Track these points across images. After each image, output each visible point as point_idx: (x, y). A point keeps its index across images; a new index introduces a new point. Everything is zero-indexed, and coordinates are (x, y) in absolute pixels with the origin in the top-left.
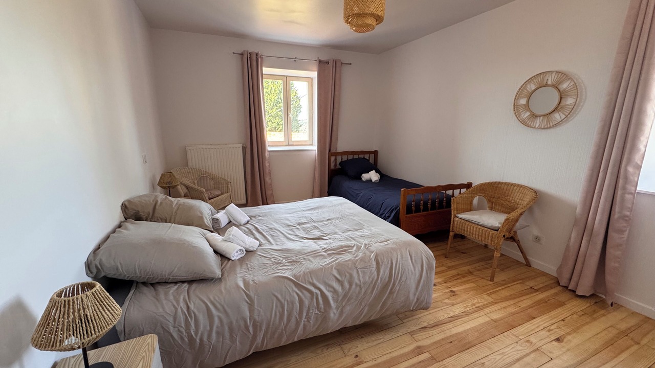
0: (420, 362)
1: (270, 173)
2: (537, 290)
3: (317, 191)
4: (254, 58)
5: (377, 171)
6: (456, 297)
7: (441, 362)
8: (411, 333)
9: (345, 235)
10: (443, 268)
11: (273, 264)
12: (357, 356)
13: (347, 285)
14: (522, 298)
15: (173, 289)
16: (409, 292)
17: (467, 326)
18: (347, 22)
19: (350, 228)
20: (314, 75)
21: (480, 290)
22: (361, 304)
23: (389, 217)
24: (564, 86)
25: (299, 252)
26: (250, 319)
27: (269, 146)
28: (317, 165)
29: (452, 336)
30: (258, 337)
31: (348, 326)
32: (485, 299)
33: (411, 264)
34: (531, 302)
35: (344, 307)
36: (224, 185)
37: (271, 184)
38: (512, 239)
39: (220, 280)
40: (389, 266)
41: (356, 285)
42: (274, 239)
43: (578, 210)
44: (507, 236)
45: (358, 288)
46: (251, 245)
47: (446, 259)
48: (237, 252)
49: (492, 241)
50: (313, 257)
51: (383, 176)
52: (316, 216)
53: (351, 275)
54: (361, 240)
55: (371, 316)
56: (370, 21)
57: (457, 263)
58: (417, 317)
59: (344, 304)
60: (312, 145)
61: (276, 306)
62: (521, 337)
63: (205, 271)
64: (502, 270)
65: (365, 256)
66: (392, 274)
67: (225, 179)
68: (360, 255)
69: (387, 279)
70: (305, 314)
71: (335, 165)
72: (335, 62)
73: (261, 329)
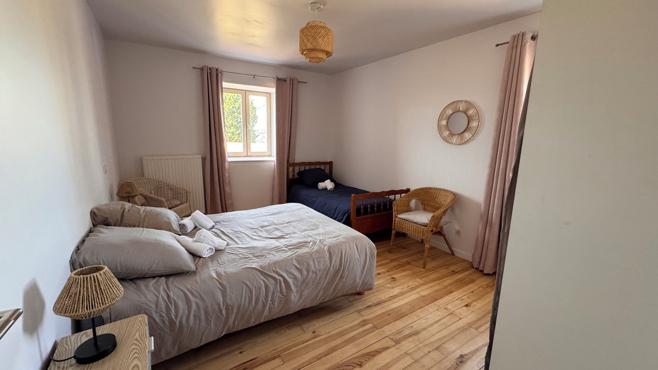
0: (365, 331)
1: (230, 183)
2: (457, 273)
3: (276, 199)
4: (214, 74)
5: (332, 180)
6: (396, 282)
7: (381, 329)
8: (359, 311)
9: (303, 234)
10: (388, 261)
11: (241, 258)
12: (314, 332)
13: (305, 272)
14: (445, 279)
15: (152, 282)
16: (356, 277)
17: (402, 302)
18: (302, 53)
19: (307, 229)
20: (273, 90)
21: (414, 275)
22: (317, 288)
23: (342, 219)
24: (471, 112)
25: (264, 249)
26: (223, 304)
27: (229, 157)
28: (276, 176)
29: (390, 310)
30: (230, 319)
31: (306, 307)
32: (419, 281)
33: (357, 254)
34: (451, 281)
35: (302, 291)
36: (184, 195)
37: (231, 194)
38: (439, 233)
39: (194, 272)
40: (340, 255)
41: (313, 271)
42: (239, 240)
43: (482, 208)
44: (434, 231)
45: (314, 275)
46: (220, 245)
47: (390, 254)
48: (207, 251)
49: (423, 235)
50: (276, 252)
51: (338, 185)
52: (277, 220)
53: (308, 264)
54: (317, 237)
55: (325, 298)
56: (322, 55)
57: (398, 256)
58: (363, 299)
59: (303, 288)
60: (270, 156)
61: (246, 292)
62: (441, 306)
63: (181, 265)
64: (433, 259)
65: (320, 248)
66: (342, 263)
67: (184, 189)
68: (316, 248)
69: (338, 267)
70: (270, 298)
71: (293, 175)
72: (292, 80)
73: (232, 311)
